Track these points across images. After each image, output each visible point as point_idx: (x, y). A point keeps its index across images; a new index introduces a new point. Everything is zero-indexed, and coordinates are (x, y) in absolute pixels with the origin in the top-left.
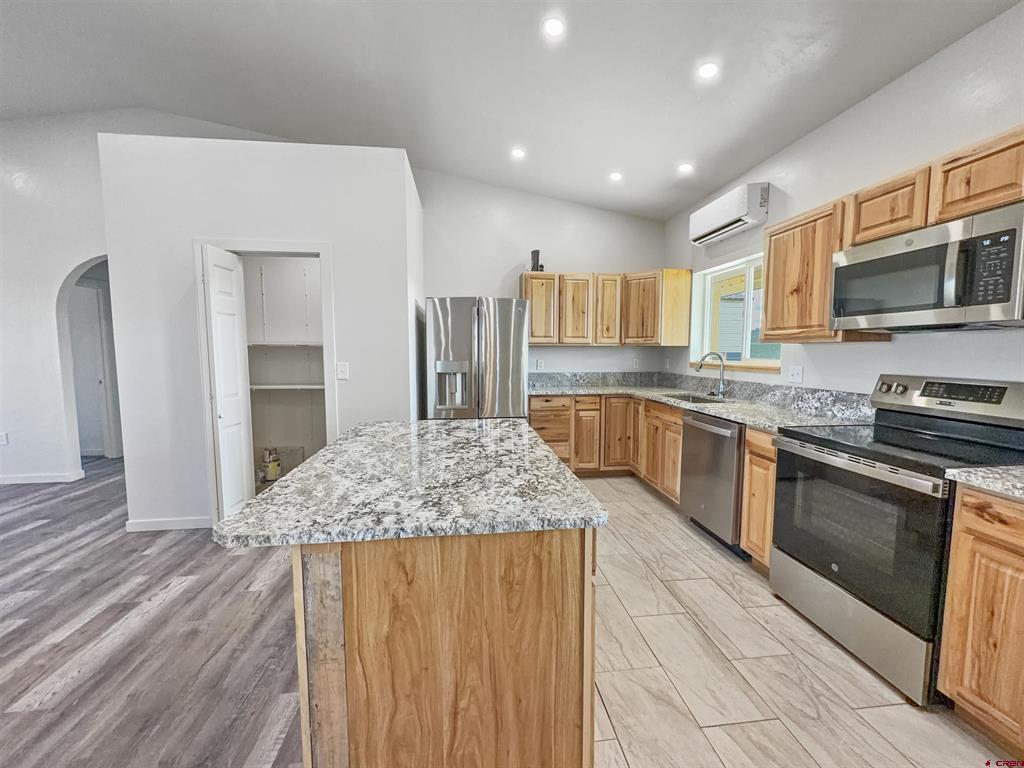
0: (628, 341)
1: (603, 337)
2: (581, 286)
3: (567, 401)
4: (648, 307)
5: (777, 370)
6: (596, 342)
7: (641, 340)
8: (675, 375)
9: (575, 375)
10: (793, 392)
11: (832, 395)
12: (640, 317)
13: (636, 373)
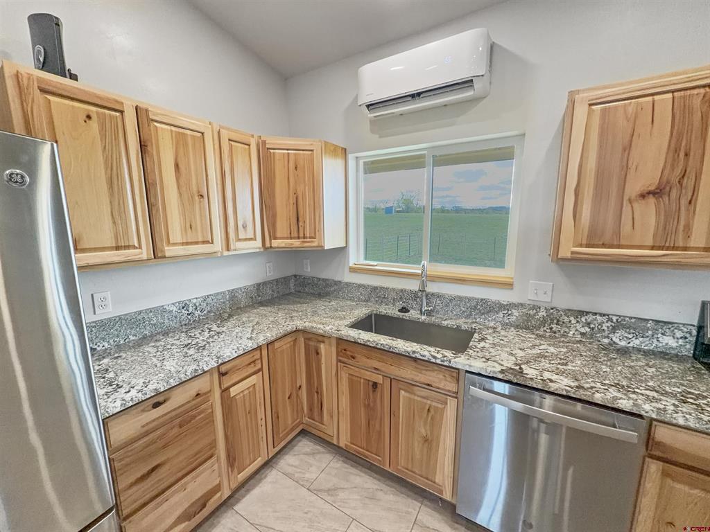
0: (275, 243)
1: (240, 240)
2: (190, 141)
3: (201, 385)
4: (304, 195)
5: (509, 285)
6: (228, 250)
7: (296, 243)
8: (324, 280)
9: (185, 306)
10: (542, 313)
11: (610, 320)
12: (292, 208)
13: (270, 282)
